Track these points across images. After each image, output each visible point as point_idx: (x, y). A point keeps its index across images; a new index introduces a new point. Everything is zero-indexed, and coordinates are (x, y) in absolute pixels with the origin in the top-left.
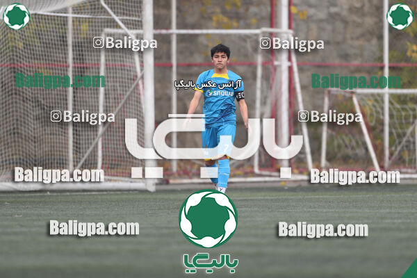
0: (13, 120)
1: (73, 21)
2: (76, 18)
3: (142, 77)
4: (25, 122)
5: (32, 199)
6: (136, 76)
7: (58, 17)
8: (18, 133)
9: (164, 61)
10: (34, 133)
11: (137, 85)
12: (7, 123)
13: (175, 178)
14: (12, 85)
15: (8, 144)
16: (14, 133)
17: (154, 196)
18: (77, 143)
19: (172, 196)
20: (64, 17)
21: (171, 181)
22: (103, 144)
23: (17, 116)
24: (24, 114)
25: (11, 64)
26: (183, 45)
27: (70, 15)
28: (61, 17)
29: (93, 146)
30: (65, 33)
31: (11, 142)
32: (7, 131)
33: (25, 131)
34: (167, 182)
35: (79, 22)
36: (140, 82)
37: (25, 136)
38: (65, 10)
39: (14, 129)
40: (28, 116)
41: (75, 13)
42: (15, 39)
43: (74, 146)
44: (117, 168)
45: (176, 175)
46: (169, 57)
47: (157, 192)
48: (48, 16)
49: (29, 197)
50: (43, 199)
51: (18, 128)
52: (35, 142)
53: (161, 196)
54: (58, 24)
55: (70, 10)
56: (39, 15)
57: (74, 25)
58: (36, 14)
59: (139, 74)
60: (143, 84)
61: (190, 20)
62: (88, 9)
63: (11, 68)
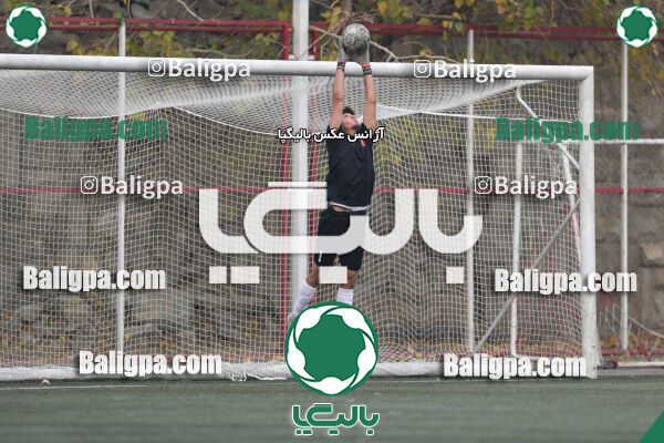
0: (386, 270)
1: (475, 125)
2: (481, 120)
3: (578, 209)
4: (403, 274)
5: (414, 389)
6: (569, 208)
7: (452, 118)
8: (393, 290)
9: (610, 184)
10: (418, 291)
11: (570, 220)
12: (377, 275)
13: (625, 359)
14: (384, 219)
15: (378, 306)
16: (388, 291)
17: (596, 385)
18: (479, 305)
19: (622, 386)
20: (462, 119)
21: (620, 364)
22: (518, 307)
23: (392, 264)
24: (403, 262)
25: (383, 188)
26: (638, 161)
27: (471, 117)
28: (457, 118)
29: (504, 310)
30: (464, 143)
31: (384, 304)
32: (377, 288)
33: (404, 288)
34: (615, 366)
35: (485, 126)
36: (574, 216)
37: (404, 294)
38: (463, 109)
39: (388, 284)
40: (408, 265)
41: (479, 113)
42: (389, 151)
43: (475, 310)
44: (540, 344)
45: (628, 354)
46: (618, 180)
47: (600, 378)
48: (438, 117)
49: (409, 385)
50: (431, 389)
51: (393, 283)
52: (418, 304)
53: (605, 386)
54: (453, 130)
55: (471, 109)
56: (425, 115)
57: (476, 131)
58: (420, 114)
59: (573, 205)
60: (579, 218)
61: (649, 124)
62: (497, 107)
63: (383, 194)
